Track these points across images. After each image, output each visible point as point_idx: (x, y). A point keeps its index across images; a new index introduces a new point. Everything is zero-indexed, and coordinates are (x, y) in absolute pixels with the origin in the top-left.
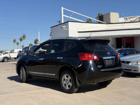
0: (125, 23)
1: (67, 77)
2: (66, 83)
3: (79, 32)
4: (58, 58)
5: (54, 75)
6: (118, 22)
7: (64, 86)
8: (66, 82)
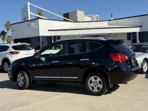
0: (91, 21)
1: (96, 79)
2: (94, 86)
3: (49, 30)
4: (81, 60)
5: (77, 78)
6: (84, 21)
7: (91, 88)
8: (93, 84)
